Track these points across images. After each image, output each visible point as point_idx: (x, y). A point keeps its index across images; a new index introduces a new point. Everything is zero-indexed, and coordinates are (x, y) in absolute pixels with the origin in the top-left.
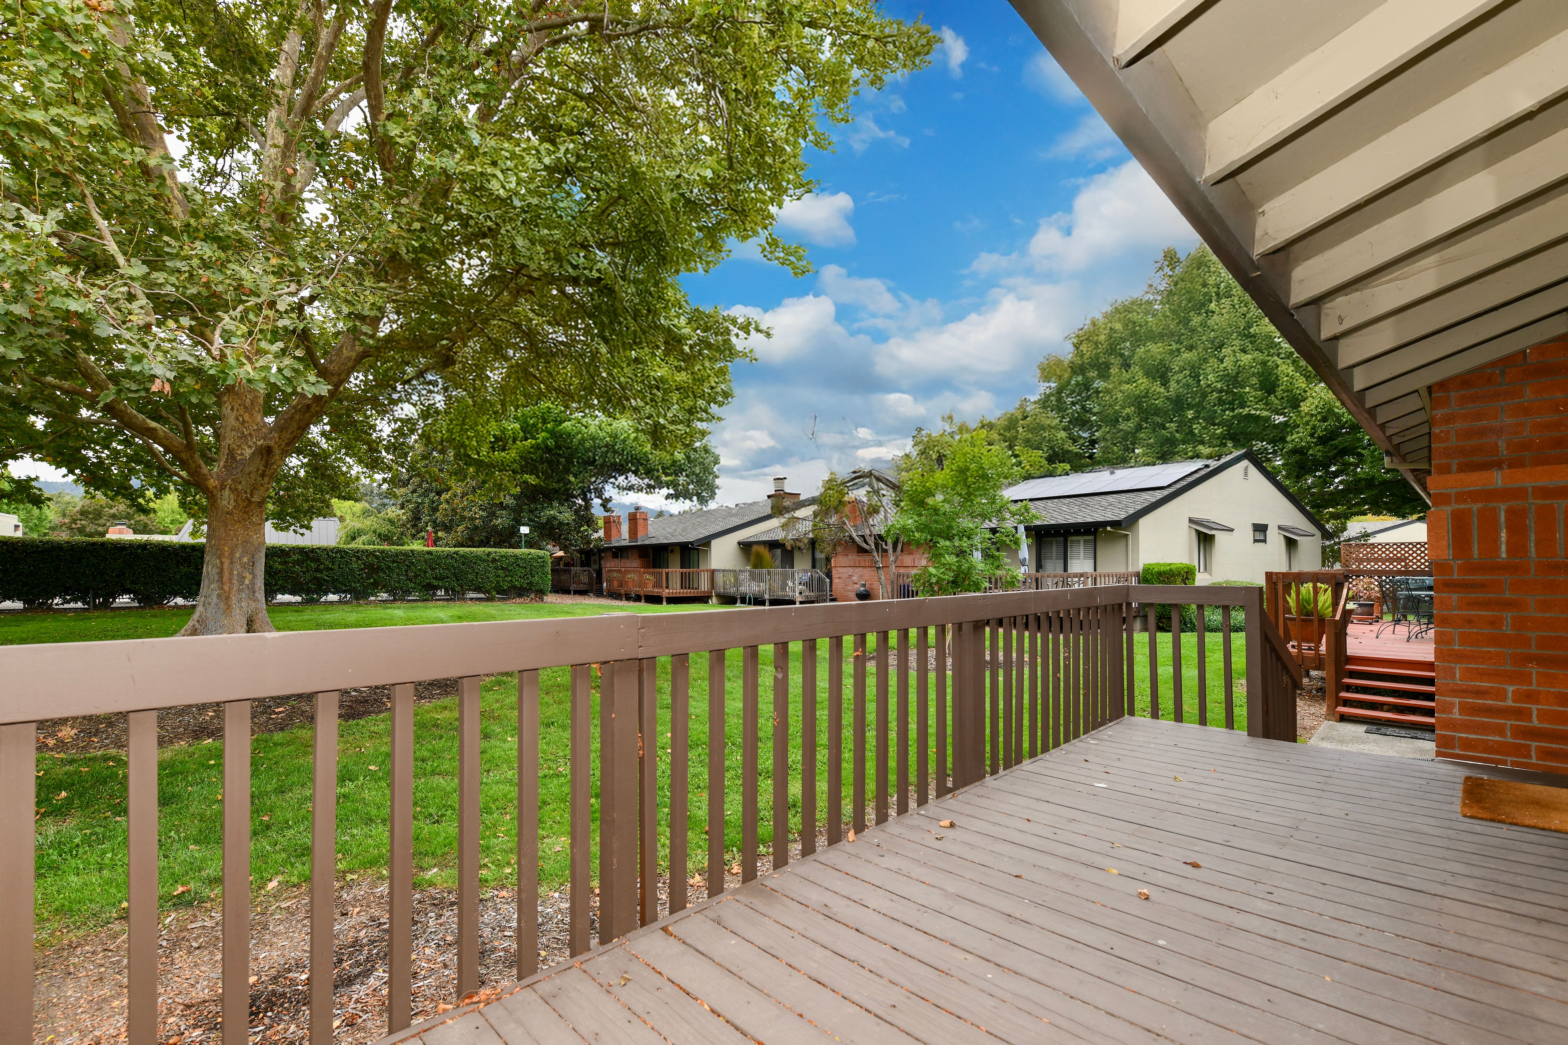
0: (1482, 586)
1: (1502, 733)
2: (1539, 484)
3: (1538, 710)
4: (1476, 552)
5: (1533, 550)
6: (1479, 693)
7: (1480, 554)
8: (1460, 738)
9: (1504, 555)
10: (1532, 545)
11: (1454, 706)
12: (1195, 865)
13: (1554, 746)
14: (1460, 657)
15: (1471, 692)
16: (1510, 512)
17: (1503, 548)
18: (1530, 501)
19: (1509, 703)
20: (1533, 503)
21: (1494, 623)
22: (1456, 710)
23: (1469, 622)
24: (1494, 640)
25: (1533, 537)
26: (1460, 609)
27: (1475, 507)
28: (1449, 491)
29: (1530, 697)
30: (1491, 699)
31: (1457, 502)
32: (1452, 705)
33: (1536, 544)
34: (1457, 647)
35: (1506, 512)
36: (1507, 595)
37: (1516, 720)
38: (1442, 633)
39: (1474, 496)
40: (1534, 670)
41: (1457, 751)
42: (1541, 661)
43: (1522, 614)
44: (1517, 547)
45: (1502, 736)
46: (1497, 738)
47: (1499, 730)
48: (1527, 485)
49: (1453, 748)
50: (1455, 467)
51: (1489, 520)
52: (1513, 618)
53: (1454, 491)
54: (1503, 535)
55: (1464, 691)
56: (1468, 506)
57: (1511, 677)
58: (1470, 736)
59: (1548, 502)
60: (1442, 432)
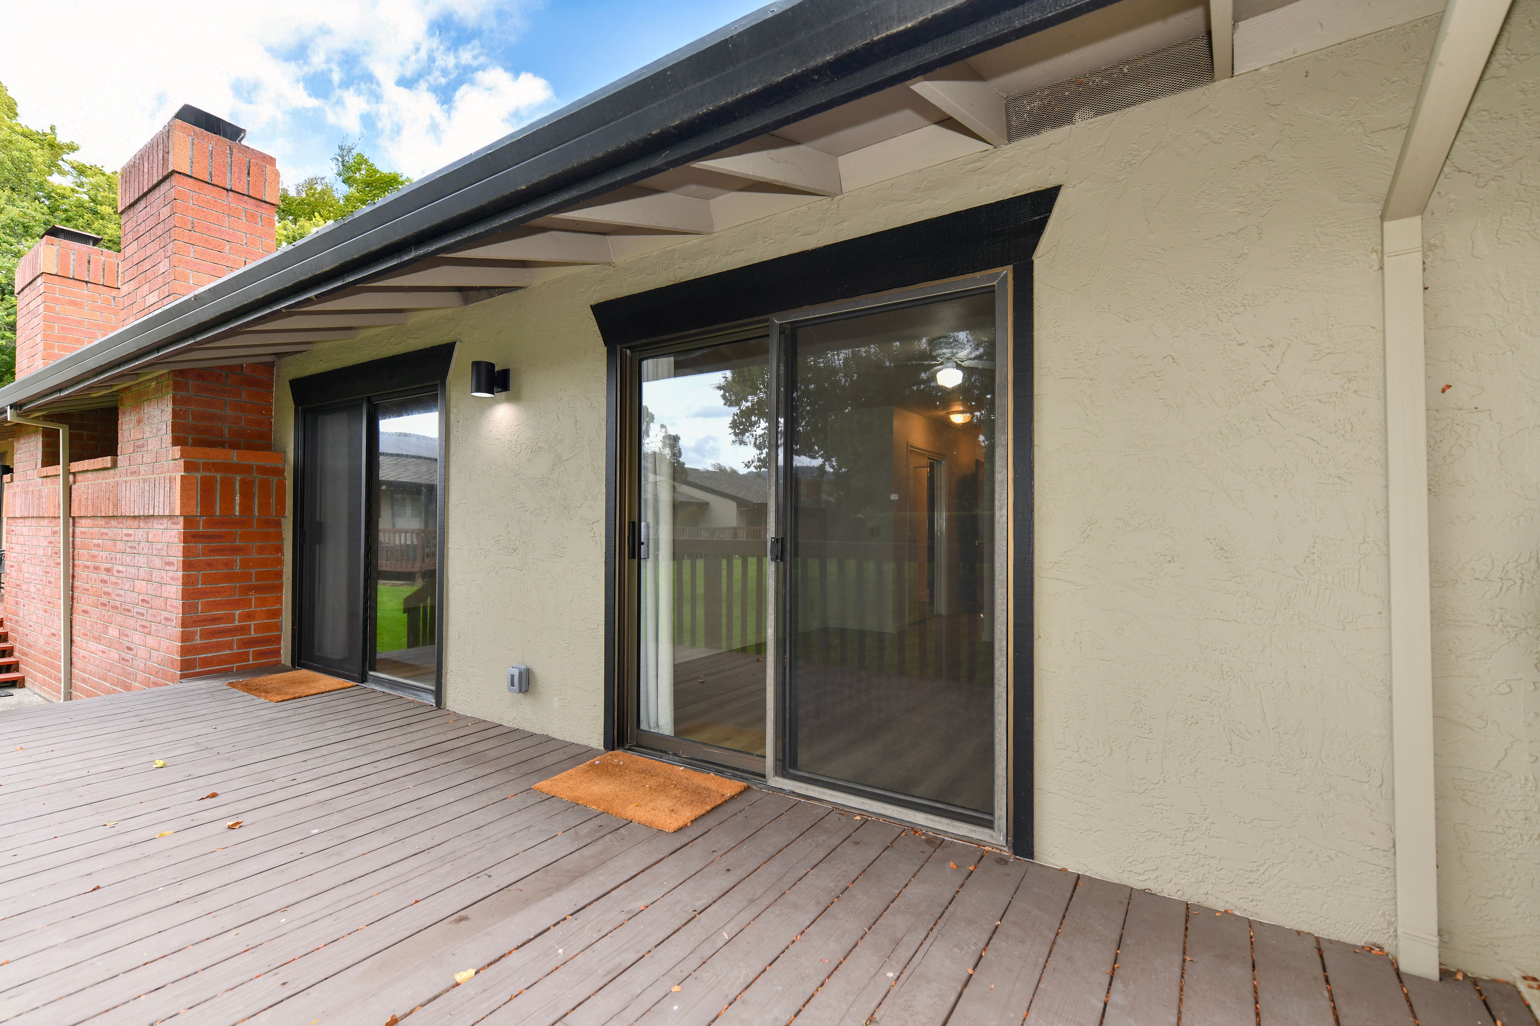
0: (220, 536)
1: (230, 647)
2: (261, 463)
3: (255, 624)
4: (218, 510)
5: (256, 511)
6: (215, 620)
7: (220, 512)
8: (199, 658)
9: (237, 514)
10: (256, 506)
11: (196, 634)
12: (214, 795)
13: (263, 648)
14: (203, 594)
15: (209, 620)
16: (243, 482)
17: (237, 508)
18: (255, 475)
19: (237, 623)
20: (257, 477)
21: (228, 564)
22: (198, 637)
23: (210, 565)
24: (228, 578)
25: (256, 501)
26: (204, 555)
27: (219, 476)
28: (197, 460)
29: (249, 616)
30: (224, 623)
31: (204, 471)
32: (195, 633)
33: (258, 507)
34: (200, 586)
35: (240, 481)
36: (237, 543)
37: (241, 635)
38: (188, 576)
39: (217, 467)
40: (253, 597)
41: (198, 670)
42: (258, 589)
43: (246, 557)
44: (246, 508)
45: (230, 650)
46: (228, 652)
47: (229, 645)
48: (252, 463)
49: (194, 668)
50: (190, 441)
51: (228, 486)
52: (241, 559)
53: (202, 461)
54: (238, 498)
55: (204, 621)
56: (212, 475)
57: (236, 604)
58: (208, 655)
59: (265, 477)
60: (180, 410)
